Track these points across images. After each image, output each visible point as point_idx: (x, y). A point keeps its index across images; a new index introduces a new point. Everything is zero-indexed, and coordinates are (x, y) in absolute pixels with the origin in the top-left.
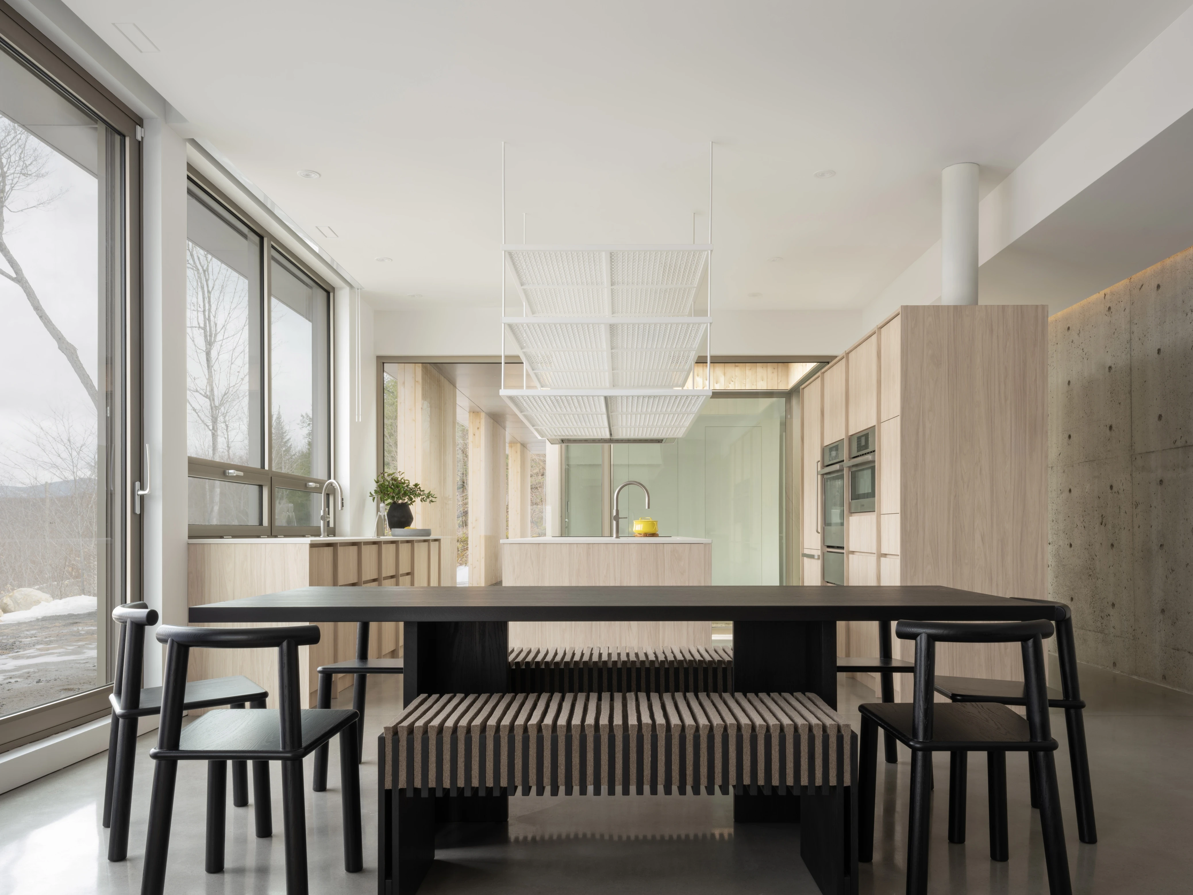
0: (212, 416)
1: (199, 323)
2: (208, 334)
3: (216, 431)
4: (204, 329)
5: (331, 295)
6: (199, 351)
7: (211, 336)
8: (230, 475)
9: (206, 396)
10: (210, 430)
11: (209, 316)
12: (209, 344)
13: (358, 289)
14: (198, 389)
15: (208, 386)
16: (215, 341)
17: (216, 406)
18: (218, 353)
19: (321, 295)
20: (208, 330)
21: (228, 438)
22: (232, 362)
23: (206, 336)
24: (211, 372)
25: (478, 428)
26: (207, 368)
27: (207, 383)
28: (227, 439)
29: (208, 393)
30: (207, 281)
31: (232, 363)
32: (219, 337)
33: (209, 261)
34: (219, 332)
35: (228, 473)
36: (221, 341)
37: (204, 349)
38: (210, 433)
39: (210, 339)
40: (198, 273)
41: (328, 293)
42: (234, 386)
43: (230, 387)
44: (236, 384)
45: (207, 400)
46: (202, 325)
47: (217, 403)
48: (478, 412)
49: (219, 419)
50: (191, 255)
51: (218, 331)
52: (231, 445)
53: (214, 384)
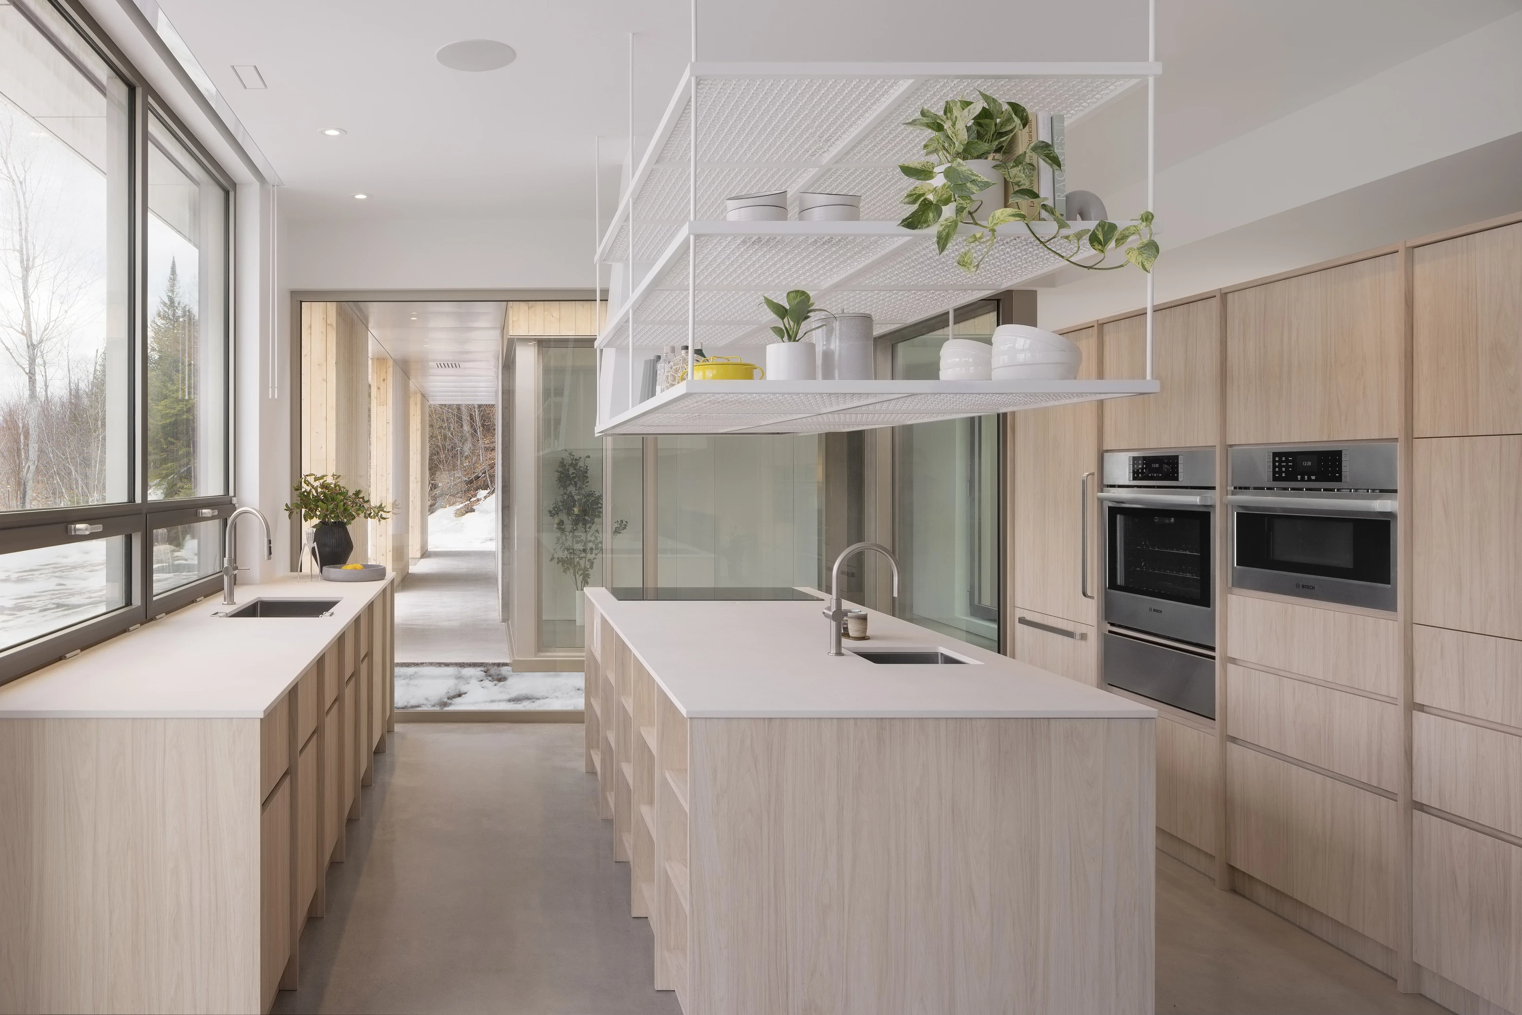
0: (30, 358)
1: (13, 245)
2: (25, 258)
3: (34, 374)
4: (21, 251)
5: (232, 194)
6: (13, 278)
7: (28, 260)
8: (78, 533)
9: (23, 333)
10: (27, 374)
11: (26, 237)
12: (26, 270)
13: (273, 186)
14: (13, 324)
15: (24, 320)
16: (33, 266)
17: (34, 345)
18: (37, 281)
19: (215, 196)
20: (25, 253)
21: (46, 376)
22: (54, 291)
23: (22, 261)
24: (28, 304)
25: (384, 380)
26: (23, 299)
27: (24, 317)
28: (44, 377)
29: (24, 329)
30: (24, 194)
31: (53, 293)
32: (38, 262)
33: (26, 170)
34: (38, 256)
35: (75, 530)
36: (41, 266)
37: (20, 275)
38: (27, 378)
39: (28, 264)
40: (13, 184)
41: (227, 193)
42: (55, 320)
43: (50, 322)
44: (58, 318)
45: (24, 337)
46: (18, 248)
47: (35, 339)
48: (384, 359)
49: (37, 360)
50: (5, 163)
51: (37, 254)
52: (50, 384)
53: (32, 317)
